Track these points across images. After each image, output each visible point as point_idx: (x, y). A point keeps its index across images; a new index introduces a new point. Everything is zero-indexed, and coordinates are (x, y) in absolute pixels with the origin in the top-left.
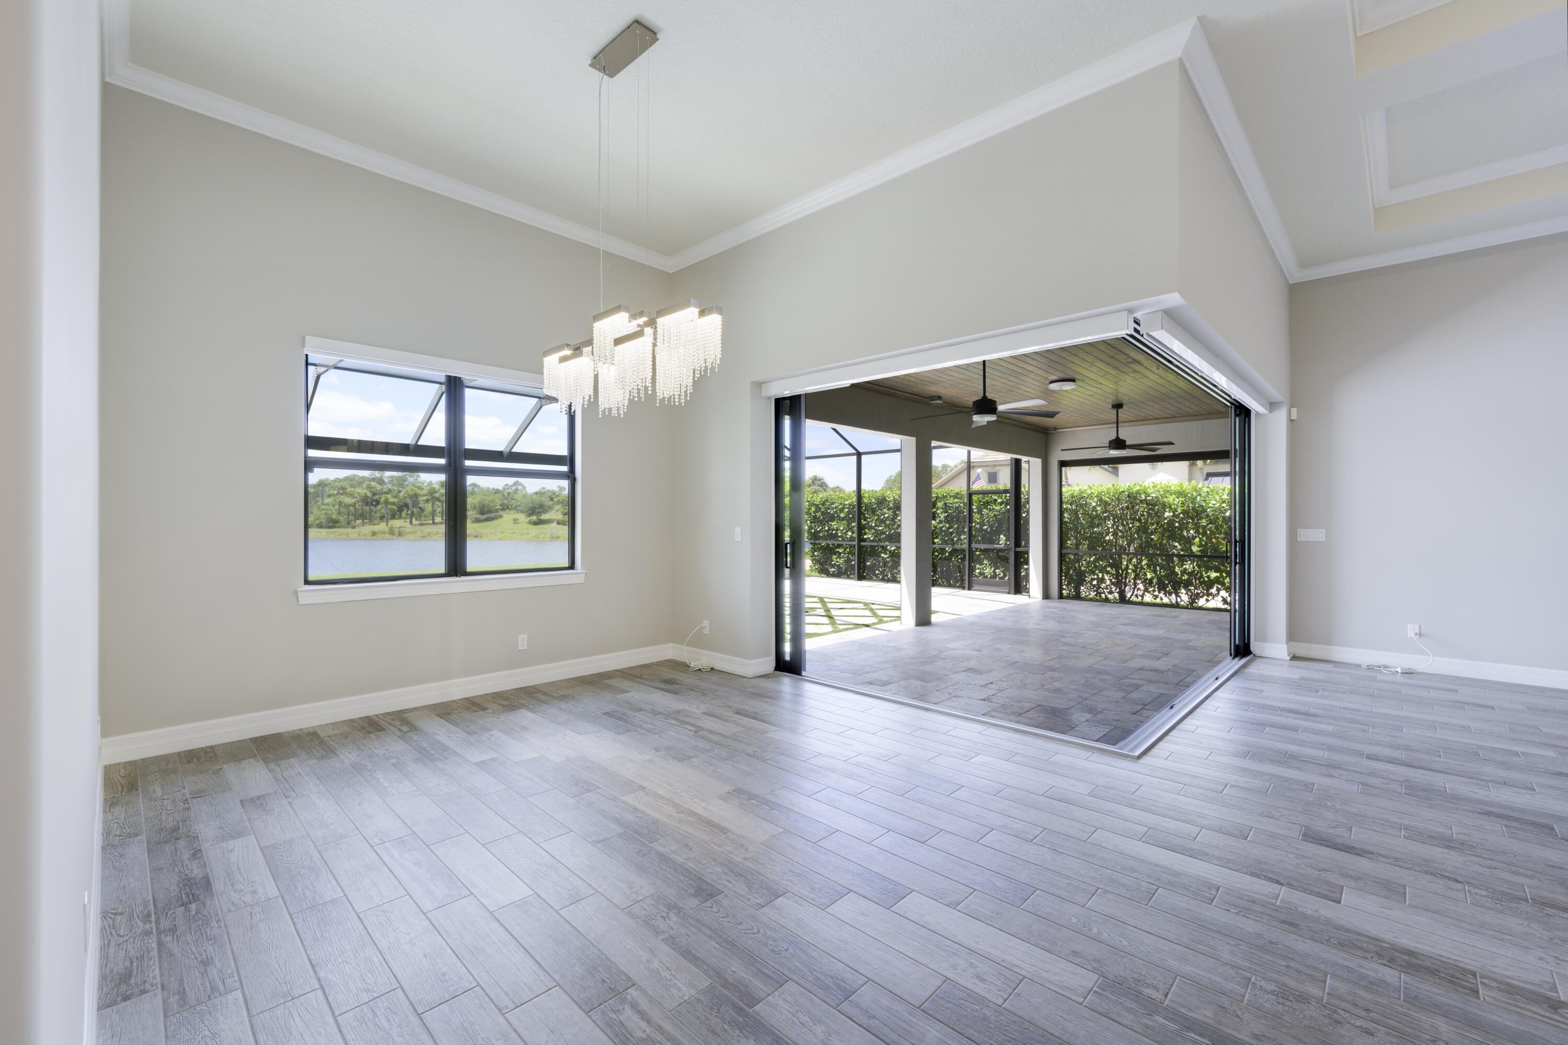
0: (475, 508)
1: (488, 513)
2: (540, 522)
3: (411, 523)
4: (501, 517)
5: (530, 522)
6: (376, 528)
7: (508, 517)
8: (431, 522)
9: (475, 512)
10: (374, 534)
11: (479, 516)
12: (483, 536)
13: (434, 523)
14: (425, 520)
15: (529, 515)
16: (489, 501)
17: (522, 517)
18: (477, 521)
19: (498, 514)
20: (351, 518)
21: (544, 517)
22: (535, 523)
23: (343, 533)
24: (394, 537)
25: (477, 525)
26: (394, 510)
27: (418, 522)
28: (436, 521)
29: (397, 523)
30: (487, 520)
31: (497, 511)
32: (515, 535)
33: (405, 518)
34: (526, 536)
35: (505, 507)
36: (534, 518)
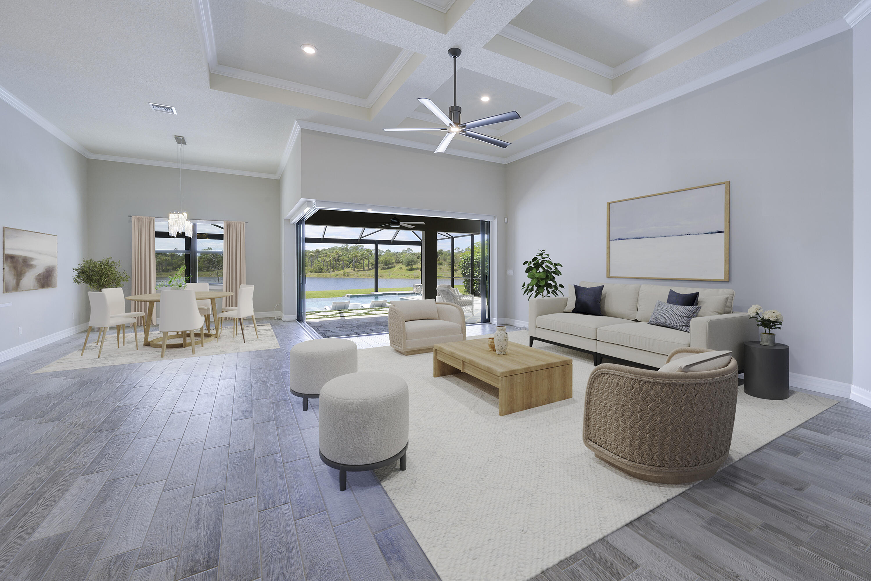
0: (382, 263)
1: (388, 265)
2: (412, 269)
3: (354, 270)
4: (395, 267)
5: (407, 270)
6: (338, 273)
7: (398, 267)
8: (363, 269)
9: (382, 265)
10: (337, 275)
11: (384, 266)
12: (384, 276)
13: (364, 270)
14: (361, 269)
15: (407, 266)
16: (389, 259)
17: (404, 267)
18: (383, 269)
19: (393, 265)
20: (329, 267)
21: (414, 267)
22: (410, 270)
23: (324, 275)
24: (345, 277)
25: (383, 271)
26: (347, 264)
27: (357, 270)
28: (365, 269)
29: (347, 270)
30: (388, 268)
31: (393, 263)
32: (398, 276)
33: (352, 268)
34: (404, 276)
35: (398, 262)
36: (409, 267)
